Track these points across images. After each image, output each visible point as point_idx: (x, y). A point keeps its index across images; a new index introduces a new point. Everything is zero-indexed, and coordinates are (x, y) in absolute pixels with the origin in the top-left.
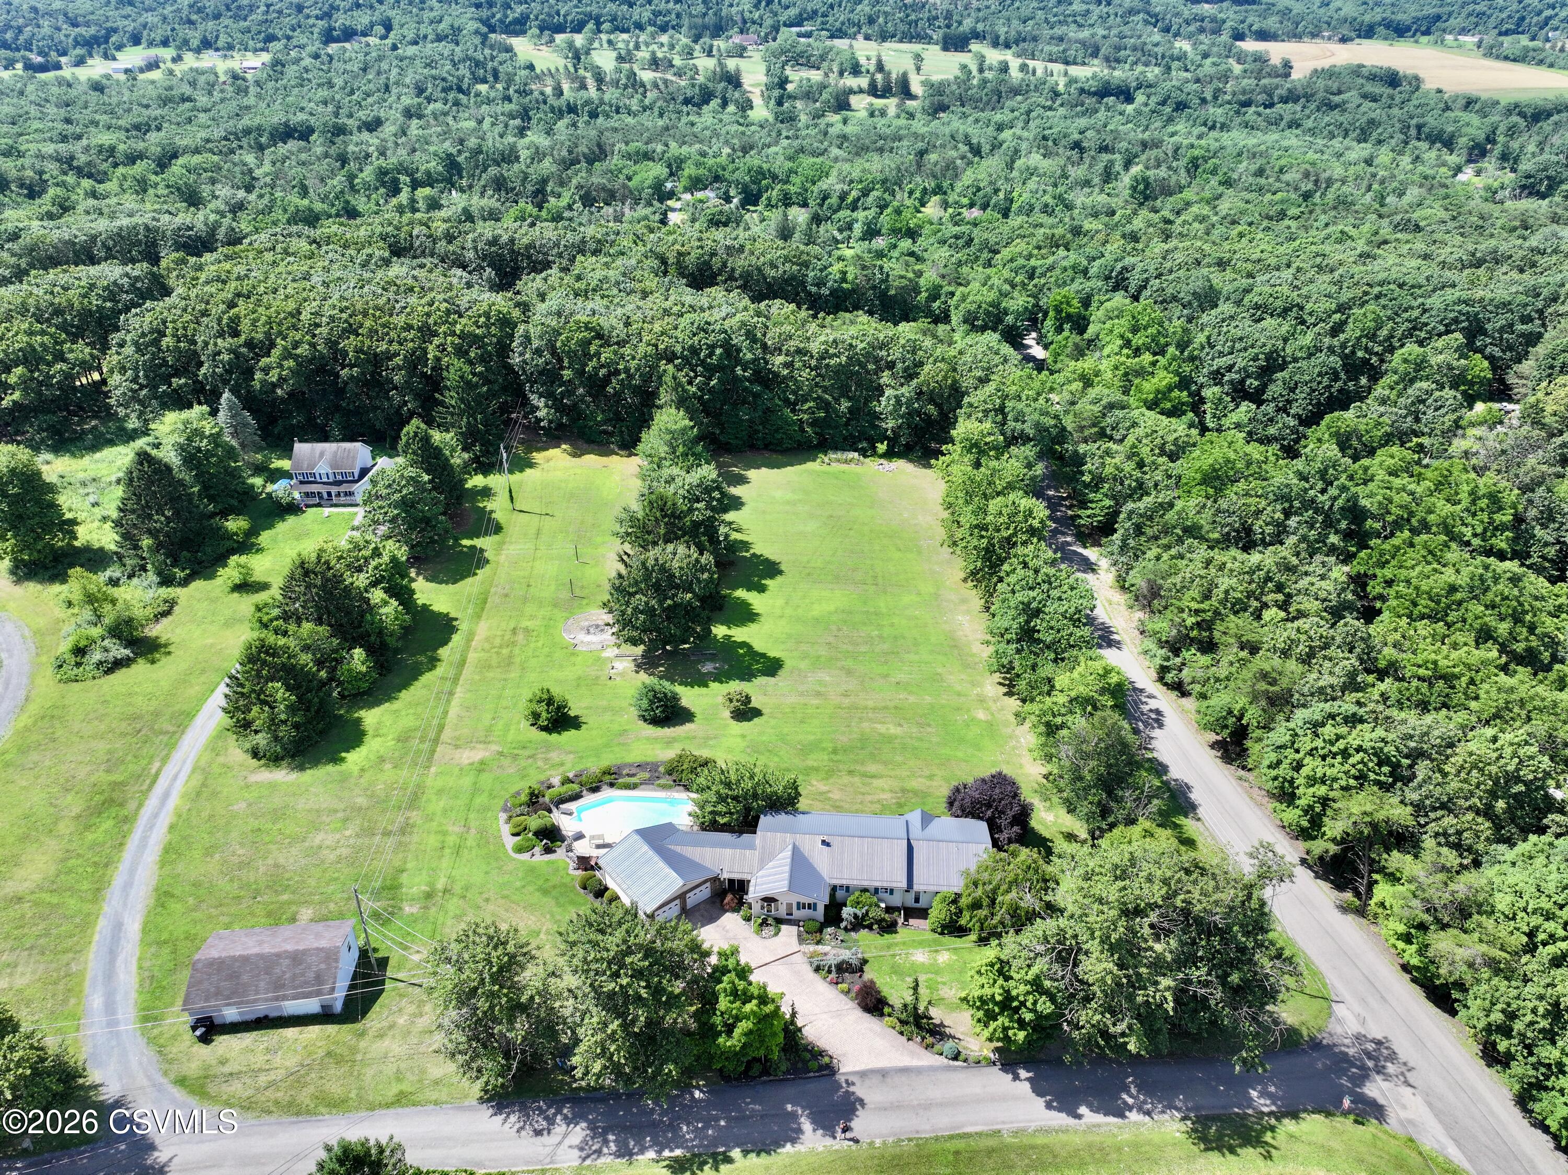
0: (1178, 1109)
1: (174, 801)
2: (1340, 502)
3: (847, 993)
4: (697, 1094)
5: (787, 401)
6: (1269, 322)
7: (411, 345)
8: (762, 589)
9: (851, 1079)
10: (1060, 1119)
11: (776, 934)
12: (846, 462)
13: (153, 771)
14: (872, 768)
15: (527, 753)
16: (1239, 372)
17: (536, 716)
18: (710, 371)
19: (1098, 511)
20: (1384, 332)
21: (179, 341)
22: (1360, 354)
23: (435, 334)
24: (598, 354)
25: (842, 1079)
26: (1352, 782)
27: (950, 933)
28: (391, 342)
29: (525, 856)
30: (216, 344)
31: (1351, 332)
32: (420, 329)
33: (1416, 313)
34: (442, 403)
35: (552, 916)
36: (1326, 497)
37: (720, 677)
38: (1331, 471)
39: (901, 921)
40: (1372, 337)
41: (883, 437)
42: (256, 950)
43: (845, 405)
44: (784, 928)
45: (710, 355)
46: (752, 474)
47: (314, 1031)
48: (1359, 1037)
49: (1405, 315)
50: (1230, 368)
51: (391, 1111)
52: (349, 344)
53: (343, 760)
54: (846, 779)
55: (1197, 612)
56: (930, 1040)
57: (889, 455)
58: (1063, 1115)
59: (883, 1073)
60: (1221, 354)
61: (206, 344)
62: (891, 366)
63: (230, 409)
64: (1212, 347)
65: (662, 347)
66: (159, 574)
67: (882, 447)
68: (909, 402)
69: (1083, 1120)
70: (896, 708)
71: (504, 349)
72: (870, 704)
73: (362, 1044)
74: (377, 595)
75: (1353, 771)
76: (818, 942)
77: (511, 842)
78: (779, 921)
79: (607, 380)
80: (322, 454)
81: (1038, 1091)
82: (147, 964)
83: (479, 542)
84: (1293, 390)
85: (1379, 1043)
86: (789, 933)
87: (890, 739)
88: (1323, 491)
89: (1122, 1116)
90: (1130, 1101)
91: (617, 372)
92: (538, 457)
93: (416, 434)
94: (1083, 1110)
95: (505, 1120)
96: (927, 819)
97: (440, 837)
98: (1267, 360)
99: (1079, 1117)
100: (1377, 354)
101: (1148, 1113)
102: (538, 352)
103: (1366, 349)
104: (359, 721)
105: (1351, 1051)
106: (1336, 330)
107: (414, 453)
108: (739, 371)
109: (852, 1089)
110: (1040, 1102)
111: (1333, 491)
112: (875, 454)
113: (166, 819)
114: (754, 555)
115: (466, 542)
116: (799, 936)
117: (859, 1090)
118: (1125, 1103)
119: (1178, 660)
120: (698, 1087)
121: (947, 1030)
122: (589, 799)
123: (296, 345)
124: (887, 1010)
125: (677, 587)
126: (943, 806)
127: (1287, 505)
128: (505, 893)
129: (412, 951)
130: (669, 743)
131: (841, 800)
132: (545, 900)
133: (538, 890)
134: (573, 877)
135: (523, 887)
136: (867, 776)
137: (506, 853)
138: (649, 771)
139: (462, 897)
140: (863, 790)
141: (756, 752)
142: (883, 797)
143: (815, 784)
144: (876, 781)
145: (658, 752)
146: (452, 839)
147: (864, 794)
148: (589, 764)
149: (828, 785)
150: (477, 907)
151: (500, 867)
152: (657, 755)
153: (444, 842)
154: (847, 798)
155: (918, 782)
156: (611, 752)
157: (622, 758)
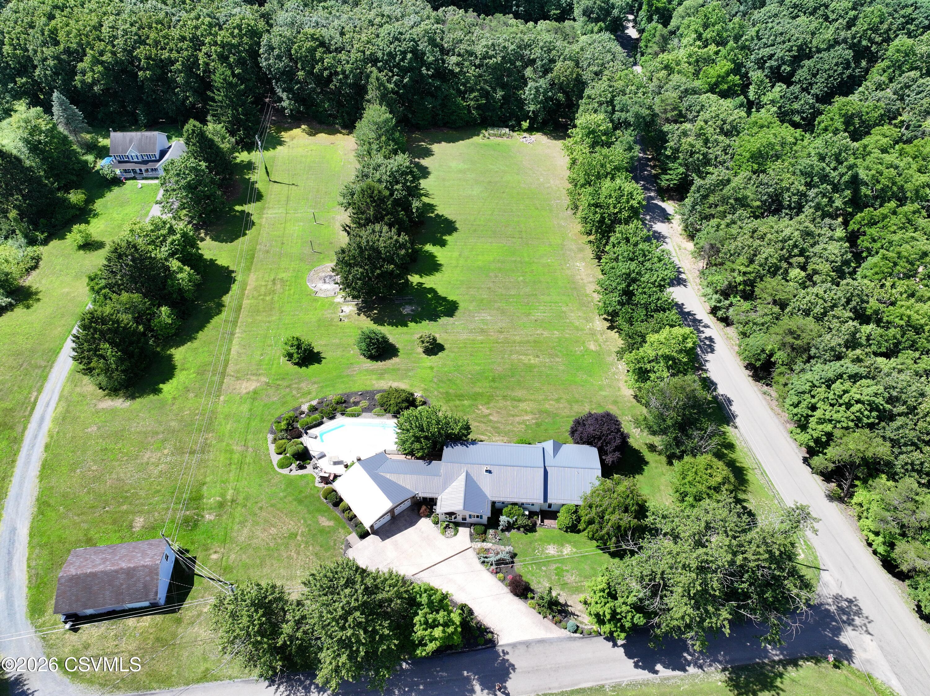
0: (720, 662)
1: (48, 424)
2: (846, 178)
3: (503, 580)
4: (404, 665)
5: (459, 90)
6: (803, 19)
7: (186, 53)
8: (443, 244)
9: (506, 649)
10: (644, 675)
11: (455, 534)
12: (501, 136)
13: (32, 399)
14: (519, 393)
15: (286, 383)
16: (777, 60)
17: (290, 356)
18: (404, 71)
19: (674, 177)
20: (885, 26)
21: (15, 49)
22: (864, 43)
23: (204, 44)
24: (322, 60)
25: (500, 649)
26: (851, 424)
27: (571, 532)
28: (171, 50)
29: (286, 471)
30: (42, 52)
31: (861, 26)
32: (191, 40)
33: (910, 10)
34: (213, 100)
35: (305, 521)
36: (836, 173)
37: (417, 318)
38: (843, 154)
39: (539, 522)
40: (875, 30)
41: (526, 117)
42: (101, 568)
43: (499, 94)
44: (461, 529)
45: (403, 60)
46: (435, 147)
47: (147, 621)
48: (837, 598)
49: (902, 12)
50: (771, 57)
51: (201, 685)
52: (141, 52)
53: (159, 391)
54: (501, 403)
55: (745, 273)
56: (558, 618)
57: (530, 130)
58: (646, 671)
59: (527, 644)
60: (766, 46)
61: (35, 52)
62: (532, 62)
63: (61, 105)
64: (759, 39)
65: (368, 53)
66: (26, 236)
67: (525, 125)
68: (546, 91)
69: (660, 674)
70: (535, 342)
71: (254, 54)
72: (517, 338)
73: (180, 630)
74: (174, 264)
75: (852, 417)
76: (484, 541)
77: (276, 459)
78: (457, 525)
79: (329, 80)
80: (131, 141)
81: (629, 654)
82: (33, 564)
83: (247, 208)
84: (815, 75)
85: (850, 601)
86: (464, 532)
87: (530, 368)
88: (835, 169)
89: (685, 670)
90: (689, 658)
91: (336, 73)
92: (285, 136)
93: (194, 131)
94: (659, 667)
95: (277, 690)
96: (557, 447)
97: (228, 455)
98: (798, 51)
99: (656, 672)
100: (877, 43)
101: (701, 667)
102: (279, 57)
103: (870, 40)
104: (171, 357)
105: (833, 608)
106: (850, 24)
107: (194, 145)
108: (424, 71)
109: (507, 657)
110: (630, 663)
111: (842, 169)
112: (520, 129)
113: (42, 440)
114: (437, 215)
115: (238, 208)
116: (471, 535)
117: (511, 658)
118: (686, 659)
119: (727, 302)
120: (405, 660)
121: (570, 609)
122: (328, 425)
123: (102, 54)
124: (530, 595)
125: (384, 260)
126: (567, 435)
127: (808, 180)
128: (273, 502)
129: (211, 551)
130: (381, 375)
131: (498, 422)
132: (300, 508)
133: (295, 500)
134: (319, 490)
135: (285, 497)
136: (515, 400)
137: (273, 468)
138: (369, 400)
139: (244, 506)
140: (512, 413)
141: (441, 381)
142: (526, 418)
143: (481, 407)
144: (522, 404)
145: (374, 382)
146: (236, 456)
147: (513, 416)
148: (328, 393)
149: (489, 408)
150: (254, 515)
151: (269, 481)
152: (373, 385)
153: (231, 459)
154: (502, 420)
155: (550, 404)
156: (342, 382)
157: (350, 387)
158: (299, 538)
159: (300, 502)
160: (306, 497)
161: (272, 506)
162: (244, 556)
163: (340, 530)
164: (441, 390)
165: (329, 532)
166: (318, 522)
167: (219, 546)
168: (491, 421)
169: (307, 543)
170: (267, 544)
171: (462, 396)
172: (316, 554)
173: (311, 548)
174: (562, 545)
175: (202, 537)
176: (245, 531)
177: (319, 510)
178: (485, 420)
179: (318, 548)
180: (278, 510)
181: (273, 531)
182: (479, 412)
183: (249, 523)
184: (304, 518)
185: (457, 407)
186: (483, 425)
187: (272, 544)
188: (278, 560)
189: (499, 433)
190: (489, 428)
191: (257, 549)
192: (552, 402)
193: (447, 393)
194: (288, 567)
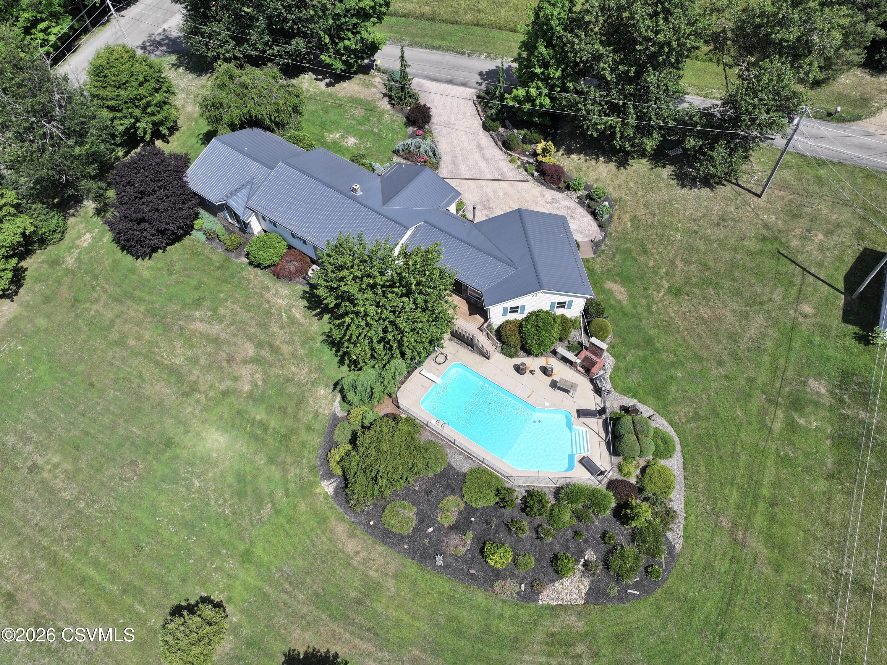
9: (475, 85)
35: (649, 306)
54: (207, 380)
73: (857, 223)
97: (778, 531)
128: (697, 367)
129: (813, 320)
131: (250, 338)
132: (653, 332)
133: (657, 351)
135: (673, 365)
138: (433, 522)
139: (751, 381)
140: (210, 348)
141: (260, 501)
142: (201, 326)
143: (247, 388)
144: (178, 361)
145: (391, 584)
146: (759, 520)
147: (215, 341)
148: (508, 611)
149: (236, 379)
150: (734, 355)
151: (696, 417)
152: (397, 576)
153: (772, 519)
154: (240, 340)
155: (139, 339)
156: (460, 634)
157: (451, 599)
158: (666, 285)
159: (649, 342)
160: (638, 346)
161: (700, 360)
162: (758, 290)
163: (599, 271)
164: (278, 474)
165: (618, 274)
166: (631, 296)
167: (800, 324)
168: (259, 345)
169: (655, 273)
170: (718, 294)
171: (253, 437)
172: (646, 252)
173: (651, 263)
174: (335, 141)
175: (832, 353)
176: (752, 331)
177: (624, 312)
178: (265, 353)
179: (642, 259)
180: (690, 348)
181: (705, 312)
182: (259, 377)
183: (744, 343)
184: (651, 313)
185: (283, 410)
186: (277, 343)
187: (711, 291)
188: (704, 266)
189: (268, 314)
190: (275, 329)
191: (737, 293)
192: (132, 342)
193: (271, 461)
194: (691, 249)
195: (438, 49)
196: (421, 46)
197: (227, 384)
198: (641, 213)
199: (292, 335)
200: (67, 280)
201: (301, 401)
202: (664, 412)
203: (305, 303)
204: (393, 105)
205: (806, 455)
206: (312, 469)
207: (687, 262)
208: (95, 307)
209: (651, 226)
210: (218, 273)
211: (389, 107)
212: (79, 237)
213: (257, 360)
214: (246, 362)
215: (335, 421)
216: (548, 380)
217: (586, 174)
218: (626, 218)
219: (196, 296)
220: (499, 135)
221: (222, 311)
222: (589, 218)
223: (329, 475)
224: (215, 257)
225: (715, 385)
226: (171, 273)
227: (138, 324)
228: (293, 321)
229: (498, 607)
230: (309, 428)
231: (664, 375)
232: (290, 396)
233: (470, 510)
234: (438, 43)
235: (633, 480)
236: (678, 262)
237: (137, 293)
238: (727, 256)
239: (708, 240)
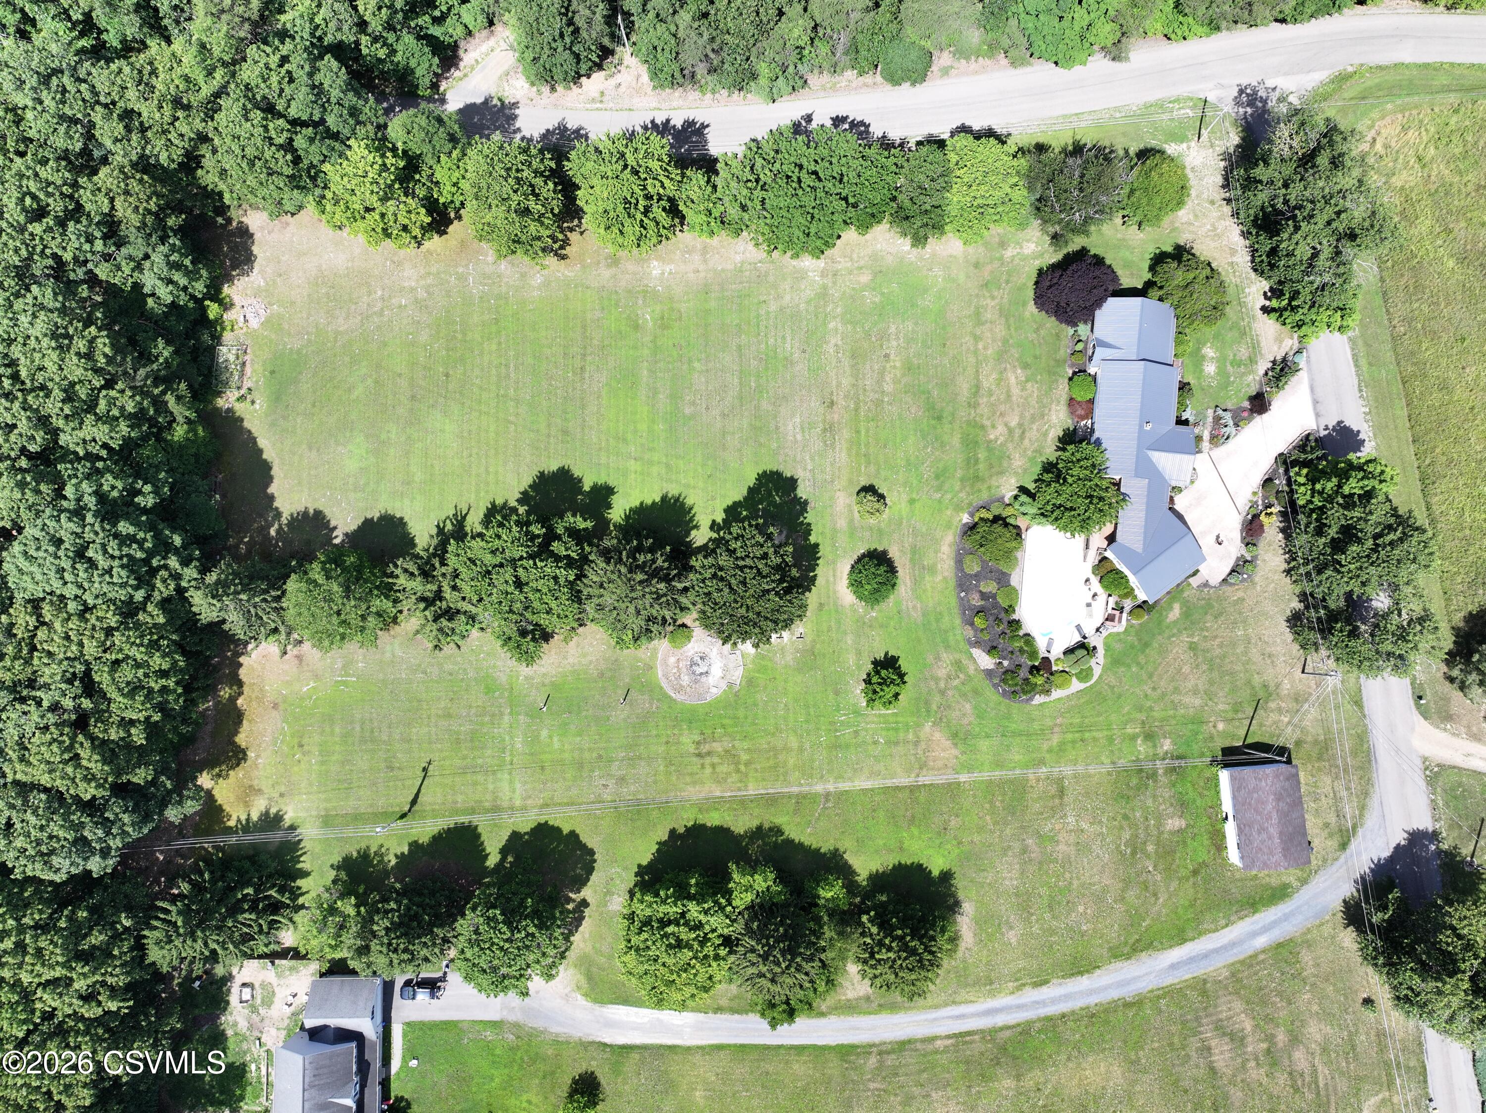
1: (999, 1001)
3: (1248, 421)
9: (1322, 427)
13: (950, 1041)
14: (964, 388)
15: (937, 699)
25: (1323, 432)
29: (1097, 671)
35: (1173, 636)
37: (800, 530)
46: (290, 506)
51: (1365, 704)
54: (984, 410)
56: (1289, 370)
57: (223, 302)
67: (213, 309)
73: (1309, 739)
77: (1076, 686)
83: (494, 844)
87: (911, 368)
97: (1069, 747)
104: (870, 878)
112: (220, 321)
115: (492, 861)
117: (1331, 423)
121: (1278, 358)
122: (1030, 627)
124: (1265, 396)
126: (1076, 328)
128: (1145, 677)
129: (1213, 731)
130: (922, 569)
131: (1022, 416)
132: (1155, 645)
133: (1143, 652)
134: (1130, 626)
135: (1138, 664)
136: (977, 392)
137: (1091, 687)
138: (978, 581)
139: (1151, 709)
140: (1002, 397)
141: (939, 488)
142: (1013, 380)
143: (992, 437)
144: (985, 384)
145: (940, 578)
146: (1069, 736)
147: (1009, 396)
148: (959, 637)
149: (993, 427)
150: (1164, 695)
151: (1112, 688)
152: (945, 578)
153: (1074, 742)
154: (1017, 411)
155: (985, 348)
156: (938, 621)
157: (949, 609)
158: (1196, 639)
159: (1146, 645)
160: (1140, 640)
161: (1151, 676)
162: (1221, 694)
163: (1185, 596)
164: (957, 488)
165: (1188, 608)
166: (1175, 622)
167: (1207, 725)
168: (1020, 425)
169: (1202, 630)
170: (1204, 672)
171: (968, 460)
172: (1216, 618)
173: (1208, 625)
174: (1203, 357)
175: (1195, 746)
176: (1187, 700)
177: (1160, 623)
178: (1018, 432)
179: (1209, 617)
180: (1156, 669)
181: (1186, 669)
182: (1002, 439)
183: (1176, 698)
184: (1169, 638)
185: (991, 466)
186: (1027, 434)
187: (1205, 667)
188: (1223, 657)
189: (1043, 416)
190: (1035, 427)
191: (1211, 682)
192: (980, 346)
193: (962, 480)
194: (1234, 645)
195: (1356, 366)
196: (1353, 349)
197: (987, 423)
198: (1249, 602)
199: (1037, 440)
200: (996, 264)
201: (1001, 473)
202: (1105, 669)
203: (1061, 434)
204: (1266, 374)
205: (1120, 749)
206: (970, 504)
207: (1221, 646)
208: (989, 301)
209: (1240, 613)
210: (1052, 363)
211: (1262, 372)
212: (1028, 241)
213: (1011, 431)
214: (1006, 425)
215: (1001, 499)
216: (1090, 600)
217: (1267, 551)
218: (1240, 594)
219: (1029, 360)
220: (1275, 471)
221: (1029, 385)
222: (1228, 570)
223: (972, 515)
224: (1062, 352)
225: (1137, 691)
226: (1037, 331)
227: (994, 341)
228: (1045, 434)
229: (958, 632)
230: (989, 488)
231: (1128, 661)
232: (1000, 465)
233: (994, 596)
234: (1363, 362)
235: (1054, 668)
236: (1218, 640)
237: (1012, 321)
238: (1239, 667)
239: (1246, 653)
